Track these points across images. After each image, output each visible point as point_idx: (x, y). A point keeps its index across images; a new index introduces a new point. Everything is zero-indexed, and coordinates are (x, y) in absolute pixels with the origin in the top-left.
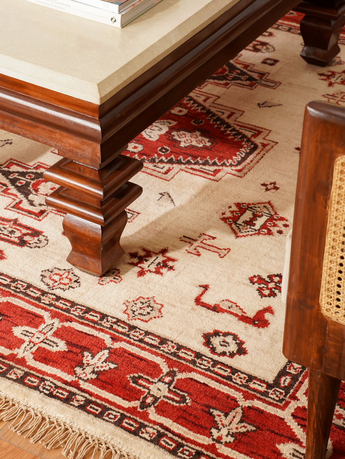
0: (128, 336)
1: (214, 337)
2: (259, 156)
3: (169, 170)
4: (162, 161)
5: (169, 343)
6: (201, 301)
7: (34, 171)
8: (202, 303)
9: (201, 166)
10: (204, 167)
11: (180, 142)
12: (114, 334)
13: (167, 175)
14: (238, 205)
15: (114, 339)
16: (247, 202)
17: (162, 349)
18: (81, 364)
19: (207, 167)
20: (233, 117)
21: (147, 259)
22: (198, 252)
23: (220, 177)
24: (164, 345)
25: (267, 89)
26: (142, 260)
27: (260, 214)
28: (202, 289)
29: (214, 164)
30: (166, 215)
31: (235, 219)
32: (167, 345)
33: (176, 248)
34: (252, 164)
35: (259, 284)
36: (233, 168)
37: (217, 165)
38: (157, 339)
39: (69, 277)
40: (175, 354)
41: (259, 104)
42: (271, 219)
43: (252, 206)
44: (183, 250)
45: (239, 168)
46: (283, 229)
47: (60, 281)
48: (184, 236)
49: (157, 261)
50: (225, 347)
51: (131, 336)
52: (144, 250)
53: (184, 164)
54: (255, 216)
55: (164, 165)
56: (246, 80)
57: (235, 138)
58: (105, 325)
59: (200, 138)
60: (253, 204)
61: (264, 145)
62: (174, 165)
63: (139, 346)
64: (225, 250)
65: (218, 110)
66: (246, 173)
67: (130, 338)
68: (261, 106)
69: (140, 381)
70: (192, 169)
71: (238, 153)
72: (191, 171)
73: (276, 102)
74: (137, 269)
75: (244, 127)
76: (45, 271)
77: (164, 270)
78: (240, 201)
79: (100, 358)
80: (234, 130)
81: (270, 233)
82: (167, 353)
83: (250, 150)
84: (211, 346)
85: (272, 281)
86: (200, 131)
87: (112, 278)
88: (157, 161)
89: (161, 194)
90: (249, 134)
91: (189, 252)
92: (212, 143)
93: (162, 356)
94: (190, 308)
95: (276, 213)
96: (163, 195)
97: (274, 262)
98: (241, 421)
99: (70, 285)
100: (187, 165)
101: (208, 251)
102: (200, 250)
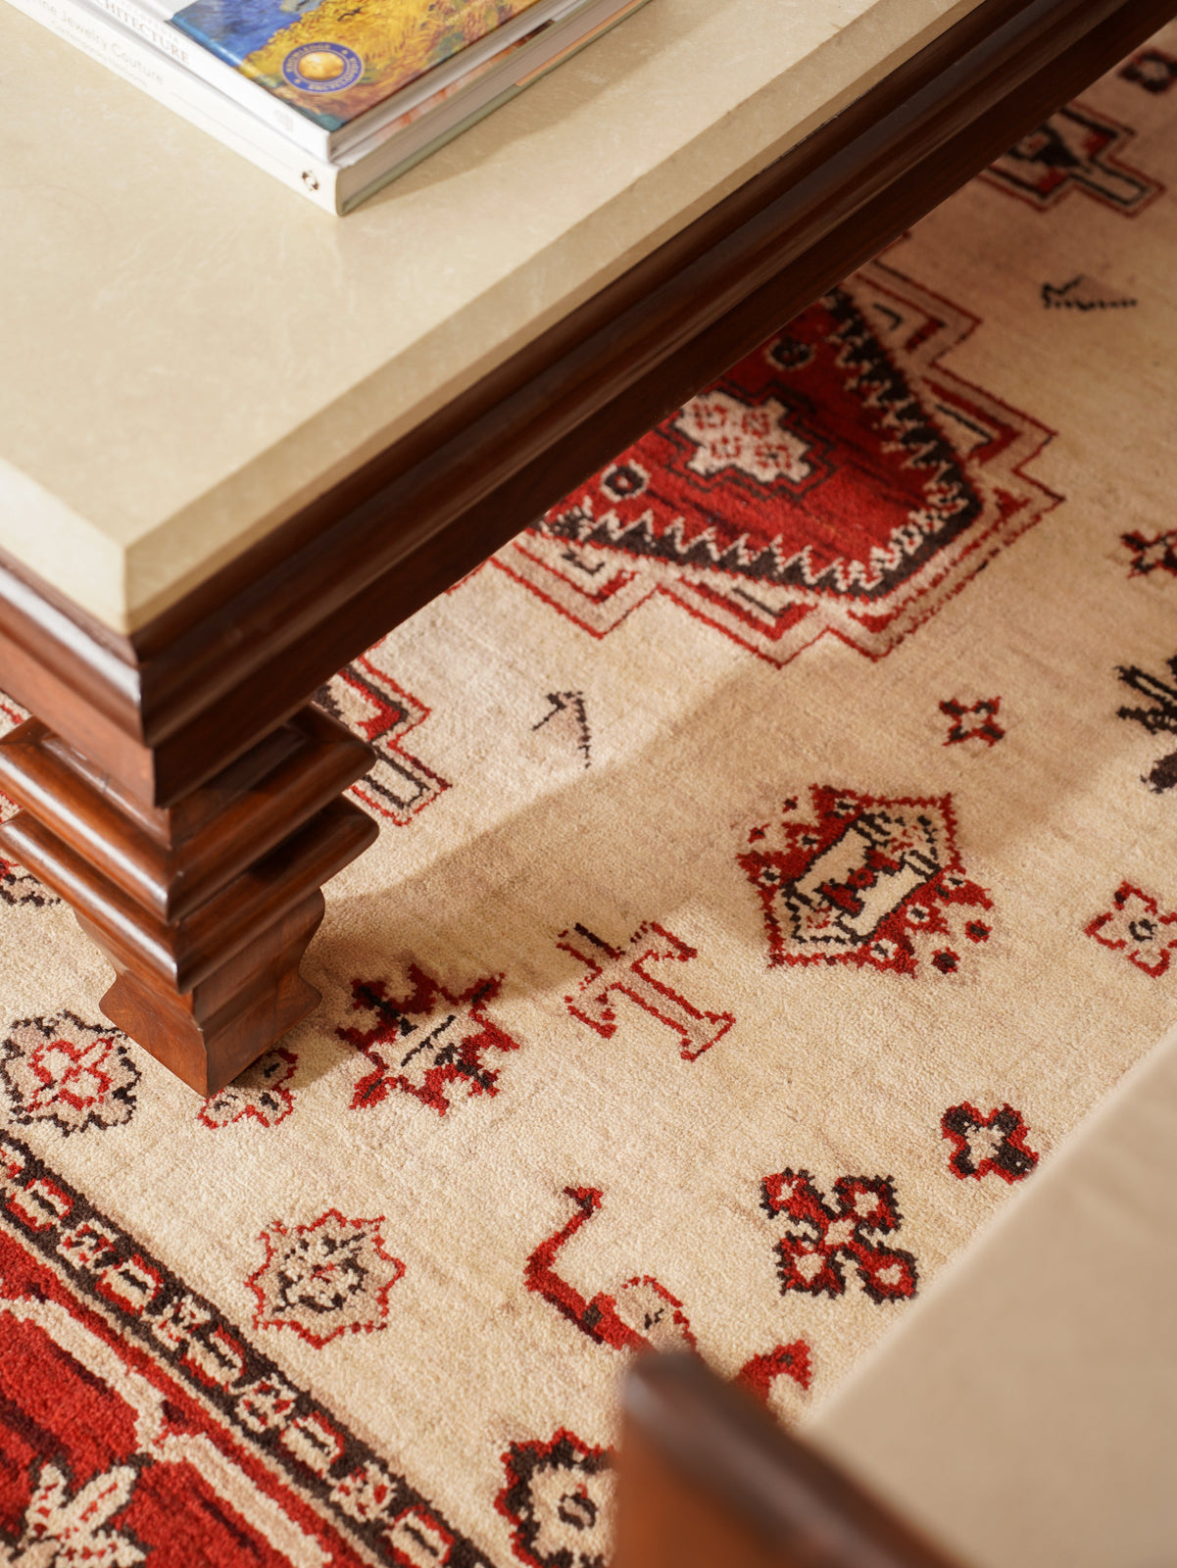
0: (229, 1405)
1: (548, 1469)
2: (972, 561)
3: (614, 585)
4: (600, 538)
5: (373, 1469)
6: (552, 1269)
8: (554, 1278)
9: (740, 580)
10: (750, 588)
11: (695, 445)
12: (181, 1391)
13: (600, 609)
14: (825, 796)
15: (178, 1415)
16: (861, 790)
17: (335, 1496)
18: (13, 1527)
19: (759, 590)
20: (928, 348)
21: (411, 1018)
22: (608, 1015)
23: (795, 645)
24: (348, 1481)
25: (1103, 214)
26: (393, 1019)
27: (896, 856)
28: (573, 1207)
29: (793, 576)
30: (552, 802)
31: (796, 865)
32: (359, 1483)
33: (537, 981)
34: (935, 594)
35: (794, 1219)
36: (859, 608)
37: (803, 586)
38: (330, 1440)
39: (102, 1068)
40: (375, 1534)
41: (1047, 289)
42: (930, 890)
43: (876, 809)
44: (555, 1000)
45: (880, 608)
46: (961, 944)
47: (64, 1081)
48: (580, 928)
49: (443, 1040)
50: (573, 1529)
51: (242, 1411)
52: (416, 973)
53: (680, 560)
54: (876, 864)
55: (604, 555)
56: (1034, 159)
57: (910, 452)
58: (161, 1335)
59: (775, 437)
60: (882, 801)
61: (1008, 505)
62: (643, 564)
63: (251, 1468)
64: (714, 1018)
65: (883, 301)
66: (900, 640)
67: (235, 1420)
68: (1054, 297)
70: (703, 589)
71: (896, 533)
72: (695, 600)
73: (1117, 284)
74: (359, 1066)
75: (956, 400)
76: (27, 1023)
77: (456, 1090)
78: (835, 776)
79: (93, 1508)
80: (915, 411)
81: (904, 963)
82: (350, 1521)
83: (948, 521)
84: (523, 1515)
85: (848, 1212)
86: (784, 403)
87: (253, 1097)
88: (584, 532)
89: (553, 698)
90: (964, 438)
91: (574, 1011)
92: (814, 467)
93: (326, 1535)
94: (500, 1299)
95: (956, 863)
96: (561, 706)
97: (880, 1110)
99: (95, 1108)
100: (688, 570)
101: (647, 1014)
102: (620, 1002)
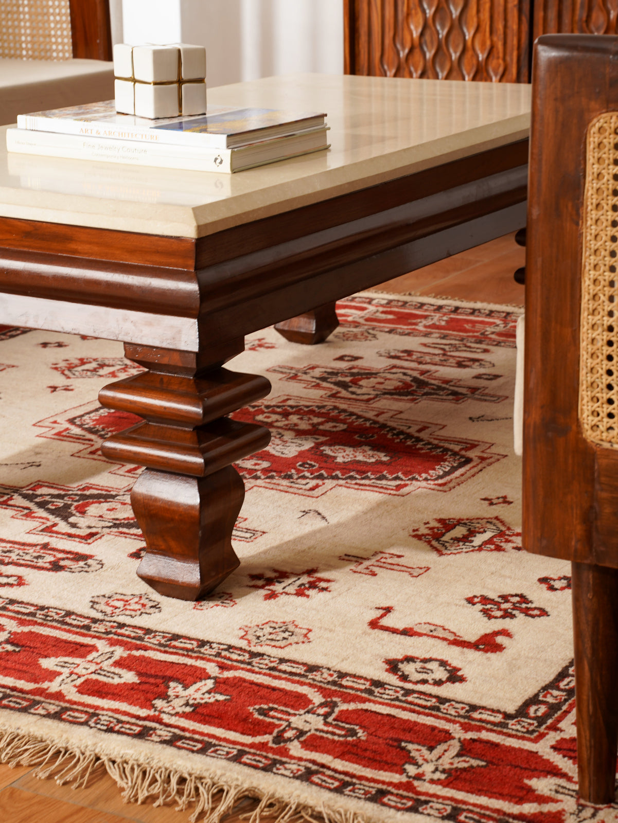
0: (249, 664)
1: (405, 663)
2: (476, 470)
3: (317, 486)
4: (304, 477)
5: (324, 670)
6: (381, 624)
7: (79, 493)
8: (382, 626)
9: (373, 481)
10: (379, 482)
11: (335, 458)
12: (223, 663)
13: (313, 492)
14: (441, 521)
15: (223, 667)
16: (458, 517)
17: (310, 677)
18: (165, 697)
19: (384, 482)
20: (427, 431)
21: (282, 580)
22: (371, 571)
23: (407, 492)
24: (314, 673)
25: (484, 404)
26: (270, 581)
27: (482, 530)
28: (382, 612)
29: (397, 478)
30: (314, 533)
31: (437, 536)
32: (319, 673)
33: (332, 567)
34: (463, 478)
35: (483, 604)
36: (431, 482)
37: (402, 480)
38: (301, 666)
39: (142, 602)
40: (334, 683)
41: (471, 418)
42: (501, 534)
43: (465, 521)
44: (347, 569)
45: (440, 481)
47: (124, 607)
48: (346, 555)
49: (299, 582)
50: (426, 675)
51: (254, 664)
52: (275, 571)
53: (344, 479)
54: (472, 533)
55: (308, 481)
56: (448, 395)
57: (432, 452)
58: (206, 652)
59: (371, 453)
60: (467, 519)
61: (483, 459)
62: (326, 481)
63: (270, 675)
64: (421, 568)
65: (400, 424)
66: (454, 487)
67: (253, 666)
68: (475, 420)
69: (272, 713)
70: (356, 484)
71: (437, 467)
72: (356, 487)
73: (500, 415)
74: (263, 592)
75: (446, 440)
76: (98, 597)
77: (311, 592)
78: (443, 516)
79: (199, 689)
80: (429, 443)
81: (499, 549)
82: (321, 682)
83: (459, 463)
84: (400, 673)
85: (507, 601)
86: (369, 446)
87: (219, 603)
88: (295, 477)
89: (303, 511)
90: (455, 447)
91: (355, 572)
92: (391, 457)
93: (310, 685)
94: (360, 632)
95: (509, 529)
96: (307, 513)
97: (508, 581)
98: (459, 755)
99: (143, 610)
100: (349, 481)
101: (389, 571)
102: (376, 569)
